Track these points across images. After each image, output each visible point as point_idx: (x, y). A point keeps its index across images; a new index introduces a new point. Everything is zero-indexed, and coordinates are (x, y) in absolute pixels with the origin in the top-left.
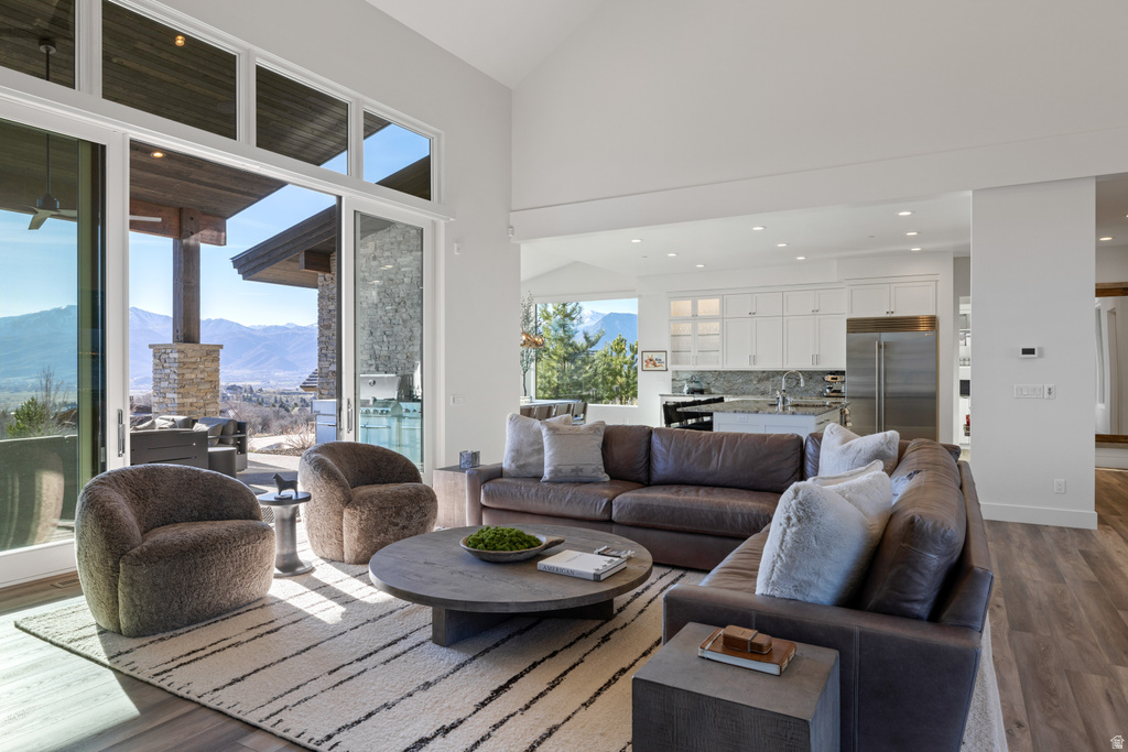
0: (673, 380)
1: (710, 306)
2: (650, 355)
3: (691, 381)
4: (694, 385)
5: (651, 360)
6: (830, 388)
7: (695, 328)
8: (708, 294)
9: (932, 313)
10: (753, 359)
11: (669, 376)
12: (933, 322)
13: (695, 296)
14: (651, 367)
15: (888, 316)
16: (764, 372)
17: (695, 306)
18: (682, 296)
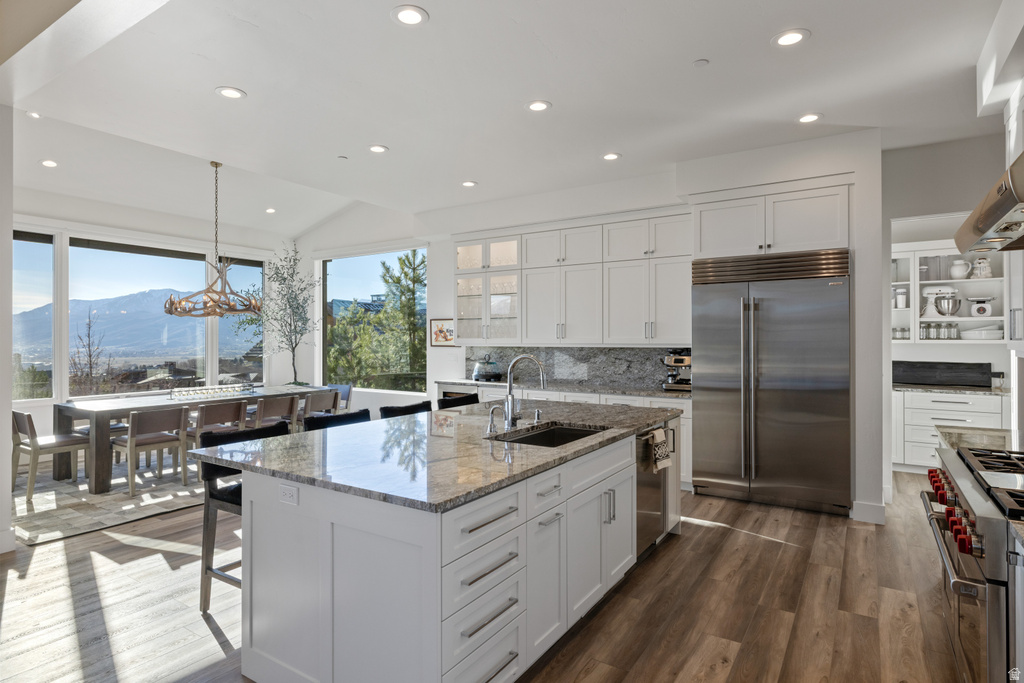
0: (468, 359)
1: (505, 252)
2: (440, 323)
3: (487, 361)
4: (489, 369)
5: (441, 331)
6: (674, 376)
7: (487, 284)
8: (501, 234)
9: (843, 245)
10: (563, 330)
11: (462, 353)
12: (843, 260)
13: (487, 236)
14: (442, 341)
15: (762, 252)
16: (582, 349)
17: (486, 253)
18: (468, 239)
